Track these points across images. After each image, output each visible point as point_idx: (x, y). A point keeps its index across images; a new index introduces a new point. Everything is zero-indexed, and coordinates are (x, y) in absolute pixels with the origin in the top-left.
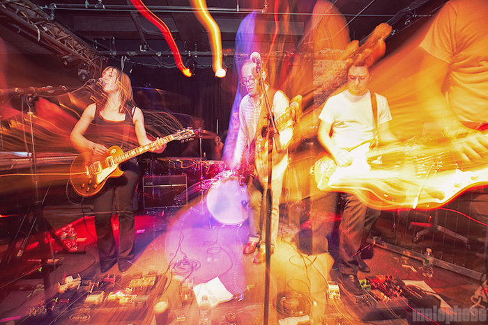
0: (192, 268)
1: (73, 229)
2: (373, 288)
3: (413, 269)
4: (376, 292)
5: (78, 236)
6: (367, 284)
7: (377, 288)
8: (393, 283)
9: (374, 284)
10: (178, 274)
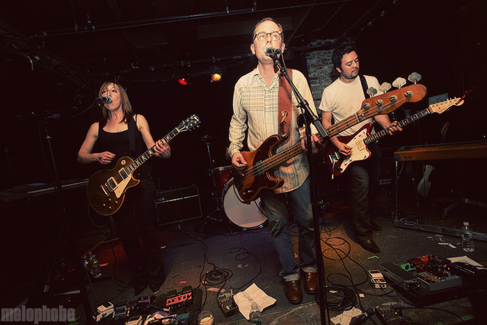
0: (225, 277)
1: (94, 256)
2: (419, 270)
3: (451, 245)
4: (424, 274)
5: (99, 263)
6: (412, 267)
7: (424, 270)
8: (438, 262)
9: (418, 266)
10: (212, 285)
